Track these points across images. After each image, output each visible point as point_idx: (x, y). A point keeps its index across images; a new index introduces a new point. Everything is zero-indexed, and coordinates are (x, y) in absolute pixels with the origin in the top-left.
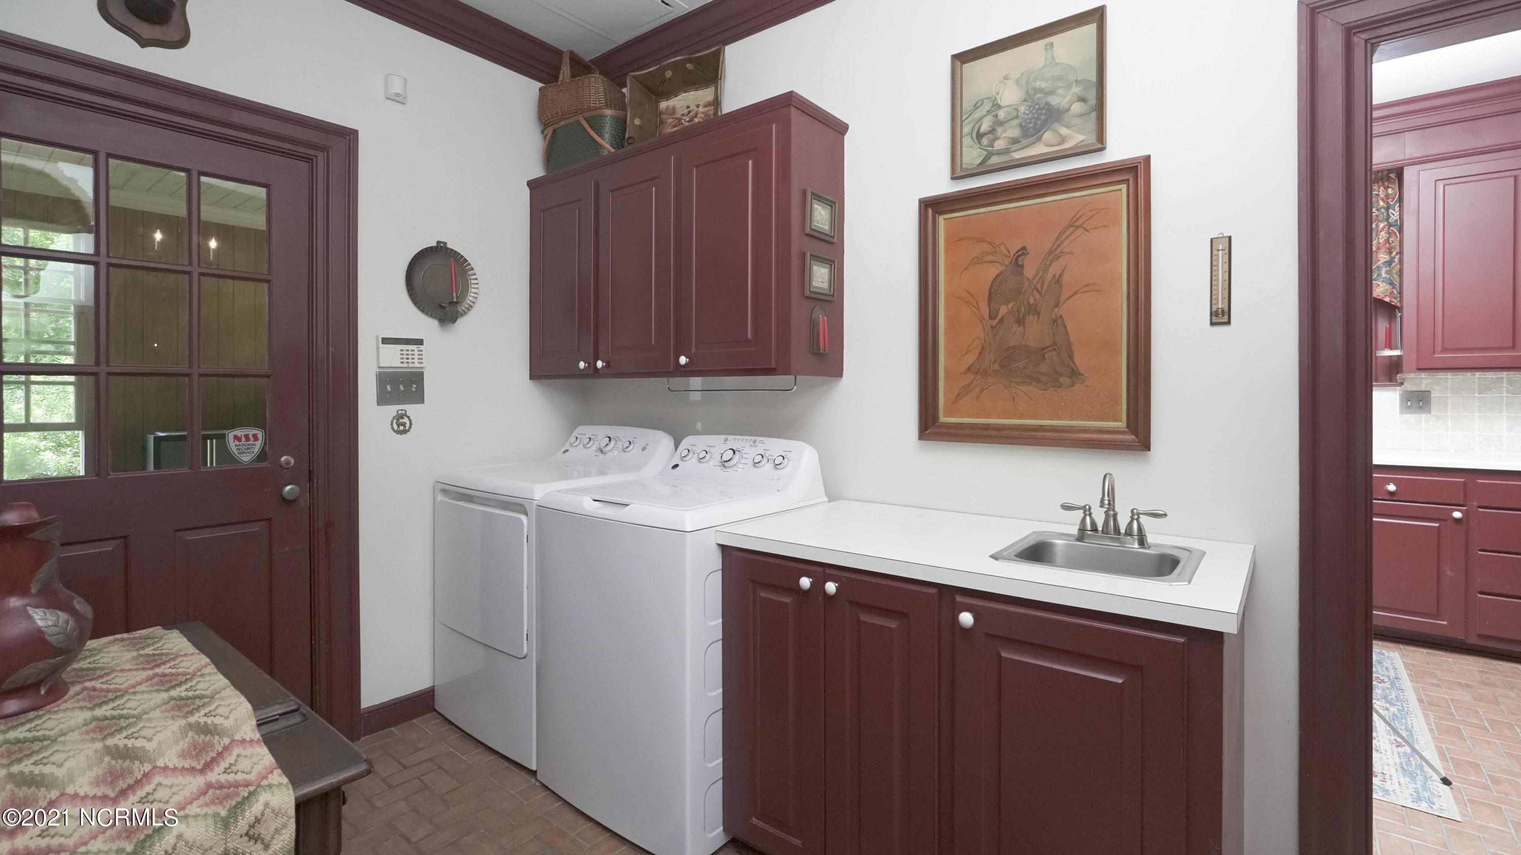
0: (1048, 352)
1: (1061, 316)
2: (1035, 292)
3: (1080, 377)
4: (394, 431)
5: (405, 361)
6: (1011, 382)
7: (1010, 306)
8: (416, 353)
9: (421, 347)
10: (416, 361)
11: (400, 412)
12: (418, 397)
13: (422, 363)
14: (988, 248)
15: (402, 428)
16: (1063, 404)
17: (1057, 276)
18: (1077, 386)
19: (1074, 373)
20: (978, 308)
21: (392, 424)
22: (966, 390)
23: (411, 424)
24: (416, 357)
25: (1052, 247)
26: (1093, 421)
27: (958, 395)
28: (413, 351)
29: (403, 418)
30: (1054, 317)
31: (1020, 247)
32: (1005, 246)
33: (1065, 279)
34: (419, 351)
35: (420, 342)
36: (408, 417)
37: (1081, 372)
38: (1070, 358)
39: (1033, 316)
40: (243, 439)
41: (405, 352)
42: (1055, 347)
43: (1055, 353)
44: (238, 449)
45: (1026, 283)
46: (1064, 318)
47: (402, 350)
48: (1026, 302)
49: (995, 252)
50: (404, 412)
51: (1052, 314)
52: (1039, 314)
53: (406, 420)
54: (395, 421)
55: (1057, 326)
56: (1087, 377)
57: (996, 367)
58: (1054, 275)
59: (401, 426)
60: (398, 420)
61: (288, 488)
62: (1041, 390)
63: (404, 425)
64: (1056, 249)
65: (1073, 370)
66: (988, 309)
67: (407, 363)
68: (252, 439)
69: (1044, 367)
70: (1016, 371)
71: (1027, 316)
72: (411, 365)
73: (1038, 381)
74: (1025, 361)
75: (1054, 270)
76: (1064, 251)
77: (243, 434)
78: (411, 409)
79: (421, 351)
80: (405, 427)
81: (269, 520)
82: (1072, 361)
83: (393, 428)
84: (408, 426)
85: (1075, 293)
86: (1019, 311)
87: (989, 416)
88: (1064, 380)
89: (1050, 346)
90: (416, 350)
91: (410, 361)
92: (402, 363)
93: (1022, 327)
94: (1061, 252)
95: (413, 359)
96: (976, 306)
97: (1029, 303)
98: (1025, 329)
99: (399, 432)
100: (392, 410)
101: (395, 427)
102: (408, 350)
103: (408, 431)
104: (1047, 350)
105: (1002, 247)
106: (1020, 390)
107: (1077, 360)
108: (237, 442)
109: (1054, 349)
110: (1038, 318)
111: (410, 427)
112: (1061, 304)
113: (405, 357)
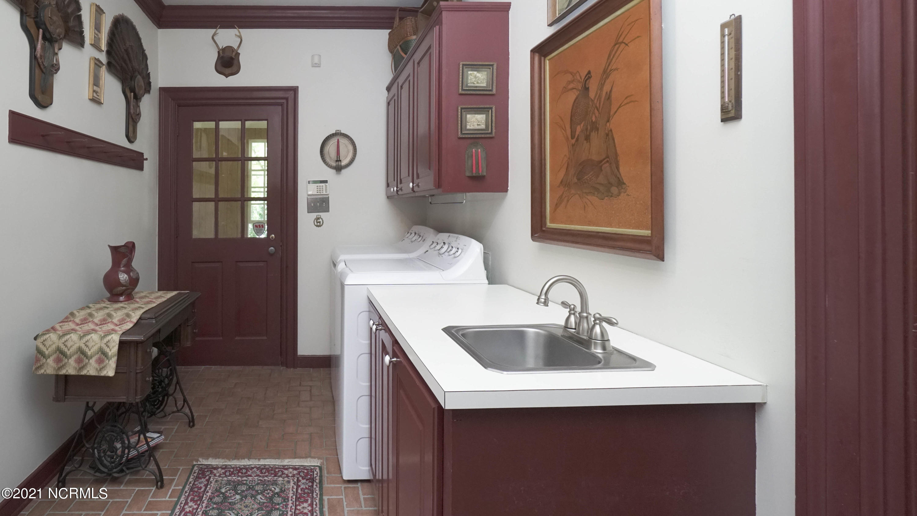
0: (604, 164)
1: (611, 130)
2: (596, 111)
3: (624, 186)
4: (315, 225)
5: (319, 191)
6: (583, 193)
7: (582, 125)
8: (324, 187)
9: (327, 184)
10: (324, 191)
11: (318, 216)
12: (326, 209)
13: (327, 192)
14: (569, 77)
15: (318, 224)
16: (613, 212)
17: (608, 93)
18: (622, 194)
19: (620, 183)
20: (565, 131)
21: (314, 222)
22: (561, 199)
23: (323, 222)
24: (324, 189)
25: (605, 67)
26: (632, 229)
27: (556, 205)
28: (322, 186)
29: (319, 219)
30: (607, 132)
31: (586, 73)
32: (579, 74)
33: (613, 96)
34: (325, 186)
35: (326, 182)
36: (322, 219)
37: (625, 181)
38: (617, 168)
39: (595, 132)
40: (258, 227)
41: (319, 187)
42: (608, 159)
43: (608, 164)
44: (257, 231)
45: (590, 103)
46: (613, 131)
47: (317, 186)
48: (590, 120)
49: (574, 80)
50: (320, 216)
51: (606, 129)
52: (597, 129)
53: (321, 220)
54: (315, 221)
55: (609, 140)
56: (628, 186)
57: (575, 180)
58: (607, 93)
59: (318, 223)
60: (317, 220)
61: (272, 248)
62: (600, 199)
63: (320, 222)
64: (608, 68)
65: (619, 180)
66: (570, 130)
67: (320, 192)
68: (261, 227)
69: (601, 179)
70: (585, 182)
71: (591, 133)
72: (322, 193)
73: (597, 190)
74: (591, 173)
75: (606, 88)
76: (612, 68)
77: (258, 224)
78: (323, 215)
79: (326, 186)
80: (320, 223)
81: (267, 261)
82: (618, 170)
83: (314, 224)
84: (321, 223)
85: (620, 107)
86: (587, 129)
87: (572, 223)
88: (614, 190)
89: (604, 159)
90: (324, 186)
91: (321, 191)
92: (317, 192)
93: (589, 143)
94: (611, 70)
95: (323, 190)
96: (564, 128)
97: (592, 121)
98: (590, 145)
99: (317, 226)
100: (314, 215)
101: (316, 224)
102: (320, 186)
103: (322, 225)
104: (603, 162)
105: (578, 75)
106: (588, 199)
107: (621, 169)
108: (256, 228)
109: (608, 161)
110: (598, 133)
111: (323, 224)
112: (611, 118)
113: (319, 189)
